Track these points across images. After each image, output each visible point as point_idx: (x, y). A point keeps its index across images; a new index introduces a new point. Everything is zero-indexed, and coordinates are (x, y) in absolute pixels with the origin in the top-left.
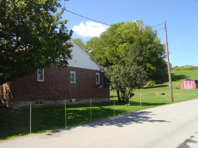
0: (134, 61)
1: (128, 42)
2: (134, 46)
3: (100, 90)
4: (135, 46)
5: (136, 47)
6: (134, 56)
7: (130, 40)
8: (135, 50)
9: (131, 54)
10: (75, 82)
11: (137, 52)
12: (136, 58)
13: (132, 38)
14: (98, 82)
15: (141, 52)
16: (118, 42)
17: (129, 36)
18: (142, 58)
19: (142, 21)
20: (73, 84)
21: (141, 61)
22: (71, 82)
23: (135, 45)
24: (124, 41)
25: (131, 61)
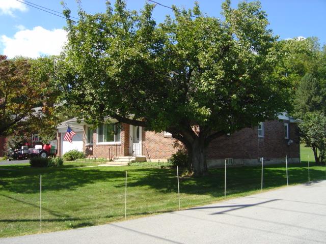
0: (307, 103)
1: (295, 72)
2: (307, 80)
3: (288, 146)
4: (309, 80)
5: (311, 81)
6: (308, 95)
7: (298, 69)
8: (309, 85)
9: (303, 92)
10: (262, 136)
11: (313, 88)
12: (310, 98)
13: (302, 66)
14: (286, 136)
15: (319, 88)
16: (278, 72)
17: (296, 62)
18: (321, 98)
19: (317, 38)
20: (261, 138)
21: (319, 102)
22: (259, 136)
23: (308, 78)
24: (289, 70)
25: (304, 103)
